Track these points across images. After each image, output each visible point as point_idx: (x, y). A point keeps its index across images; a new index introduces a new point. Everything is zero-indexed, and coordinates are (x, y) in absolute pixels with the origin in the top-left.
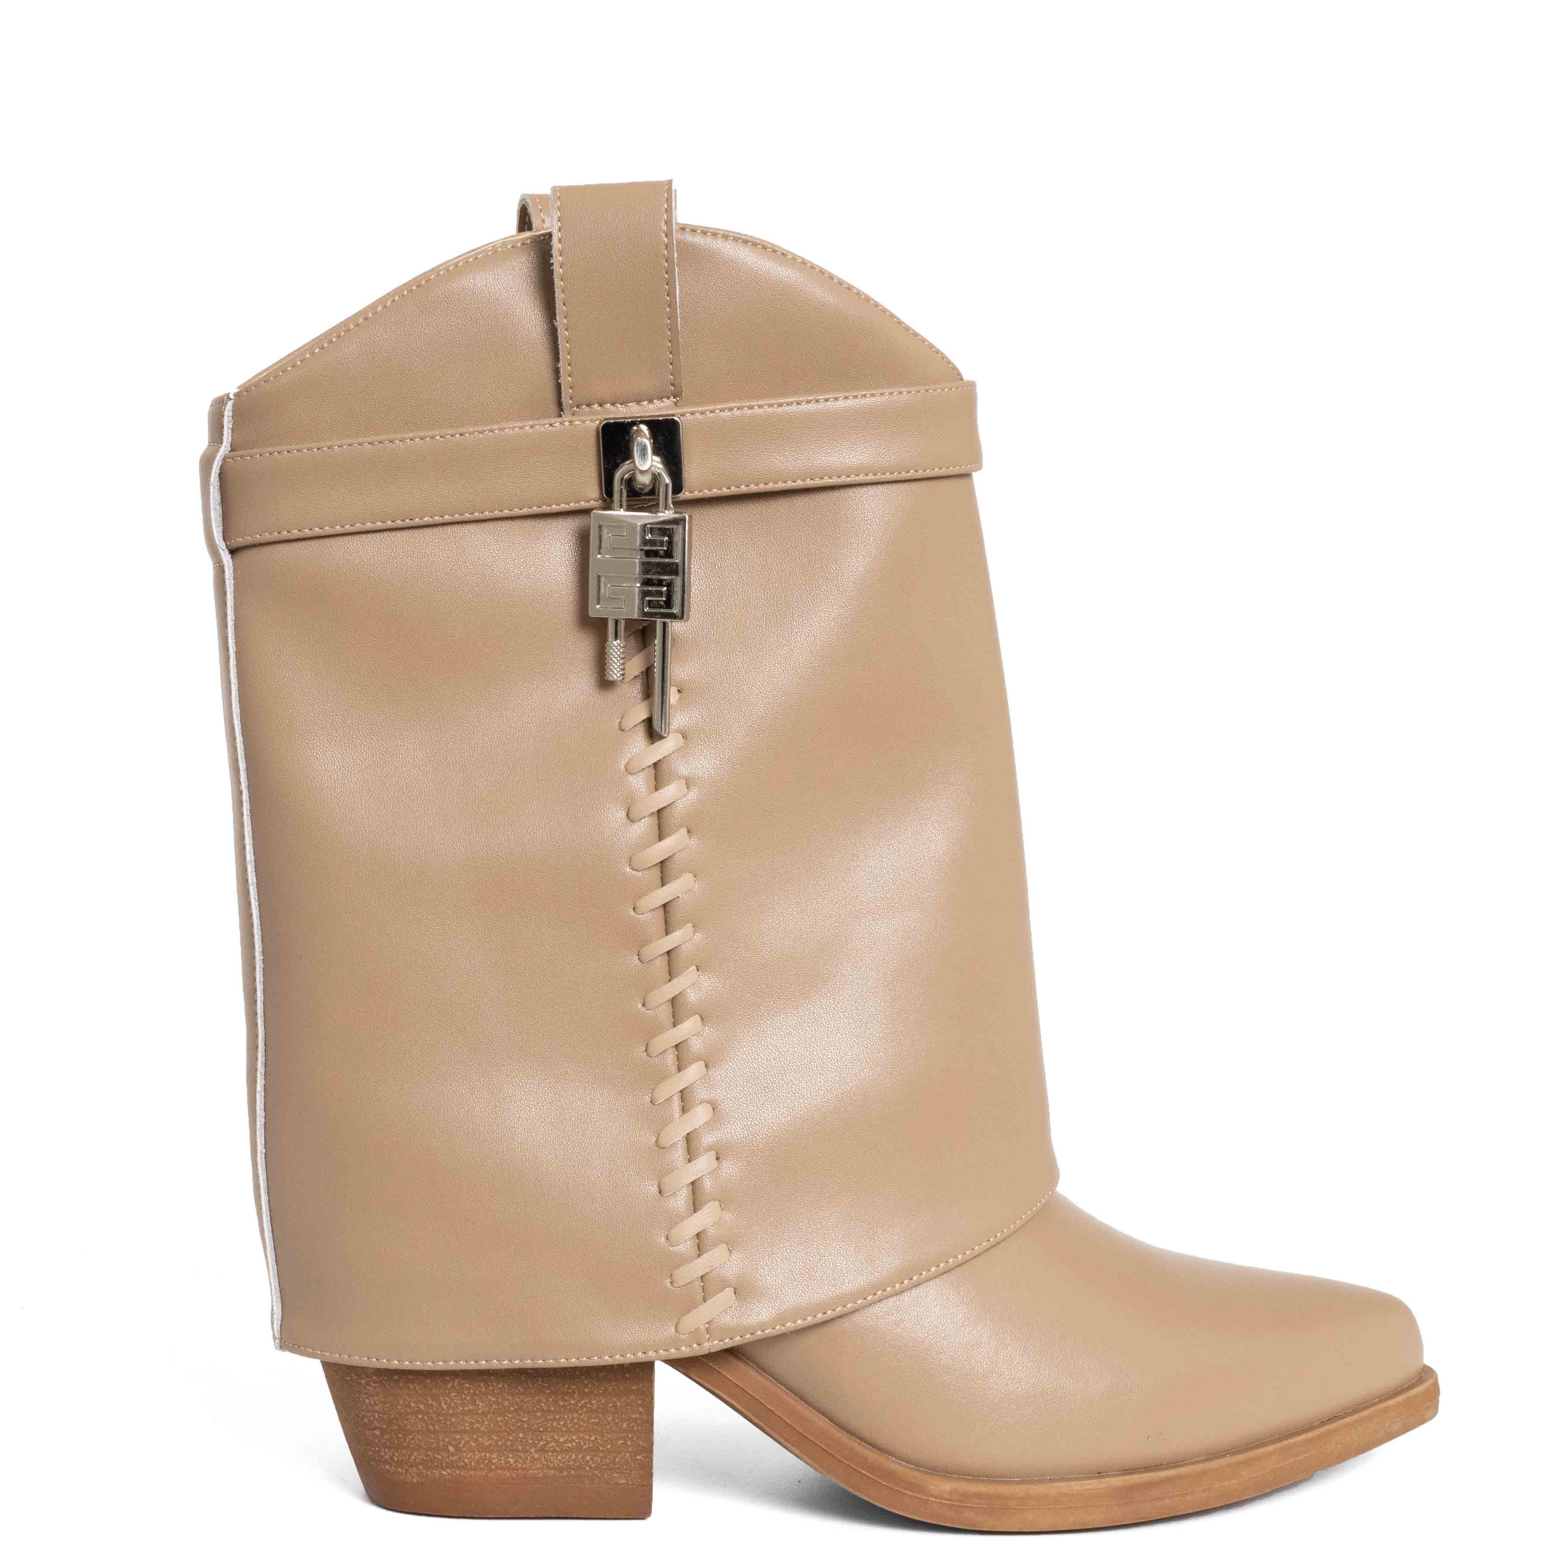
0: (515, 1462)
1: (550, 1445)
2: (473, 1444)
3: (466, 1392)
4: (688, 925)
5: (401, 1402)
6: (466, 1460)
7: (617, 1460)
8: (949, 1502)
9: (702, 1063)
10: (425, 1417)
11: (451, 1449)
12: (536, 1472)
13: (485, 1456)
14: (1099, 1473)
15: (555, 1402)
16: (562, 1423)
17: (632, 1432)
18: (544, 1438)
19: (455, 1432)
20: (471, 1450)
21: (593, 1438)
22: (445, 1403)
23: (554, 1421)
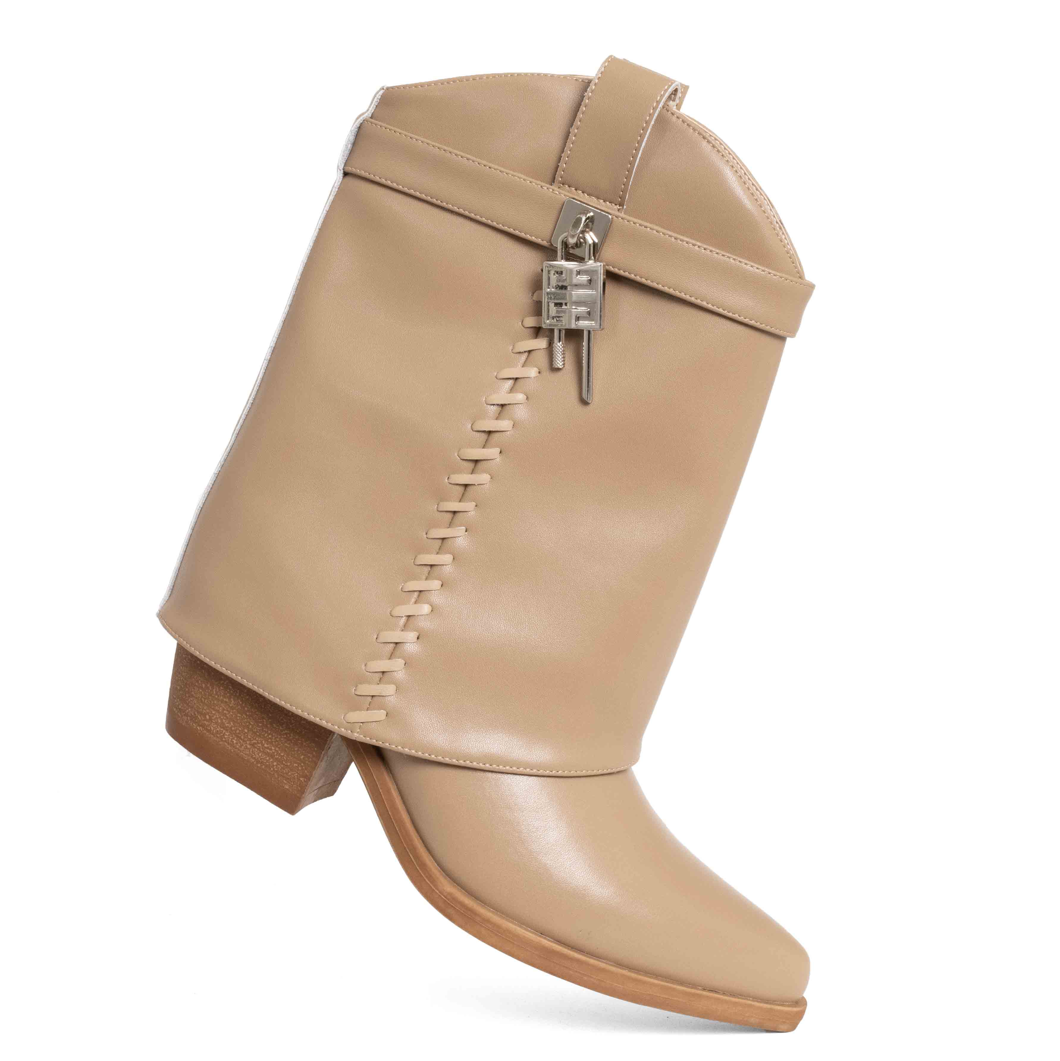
0: (236, 743)
1: (259, 745)
2: (219, 721)
3: (228, 690)
4: (473, 503)
5: (195, 677)
6: (212, 728)
7: (290, 774)
8: (444, 898)
9: (441, 583)
10: (203, 693)
11: (208, 717)
12: (244, 755)
13: (222, 731)
15: (271, 724)
16: (270, 736)
17: (304, 763)
18: (257, 739)
19: (214, 709)
20: (216, 723)
21: (282, 754)
22: (216, 691)
23: (266, 732)
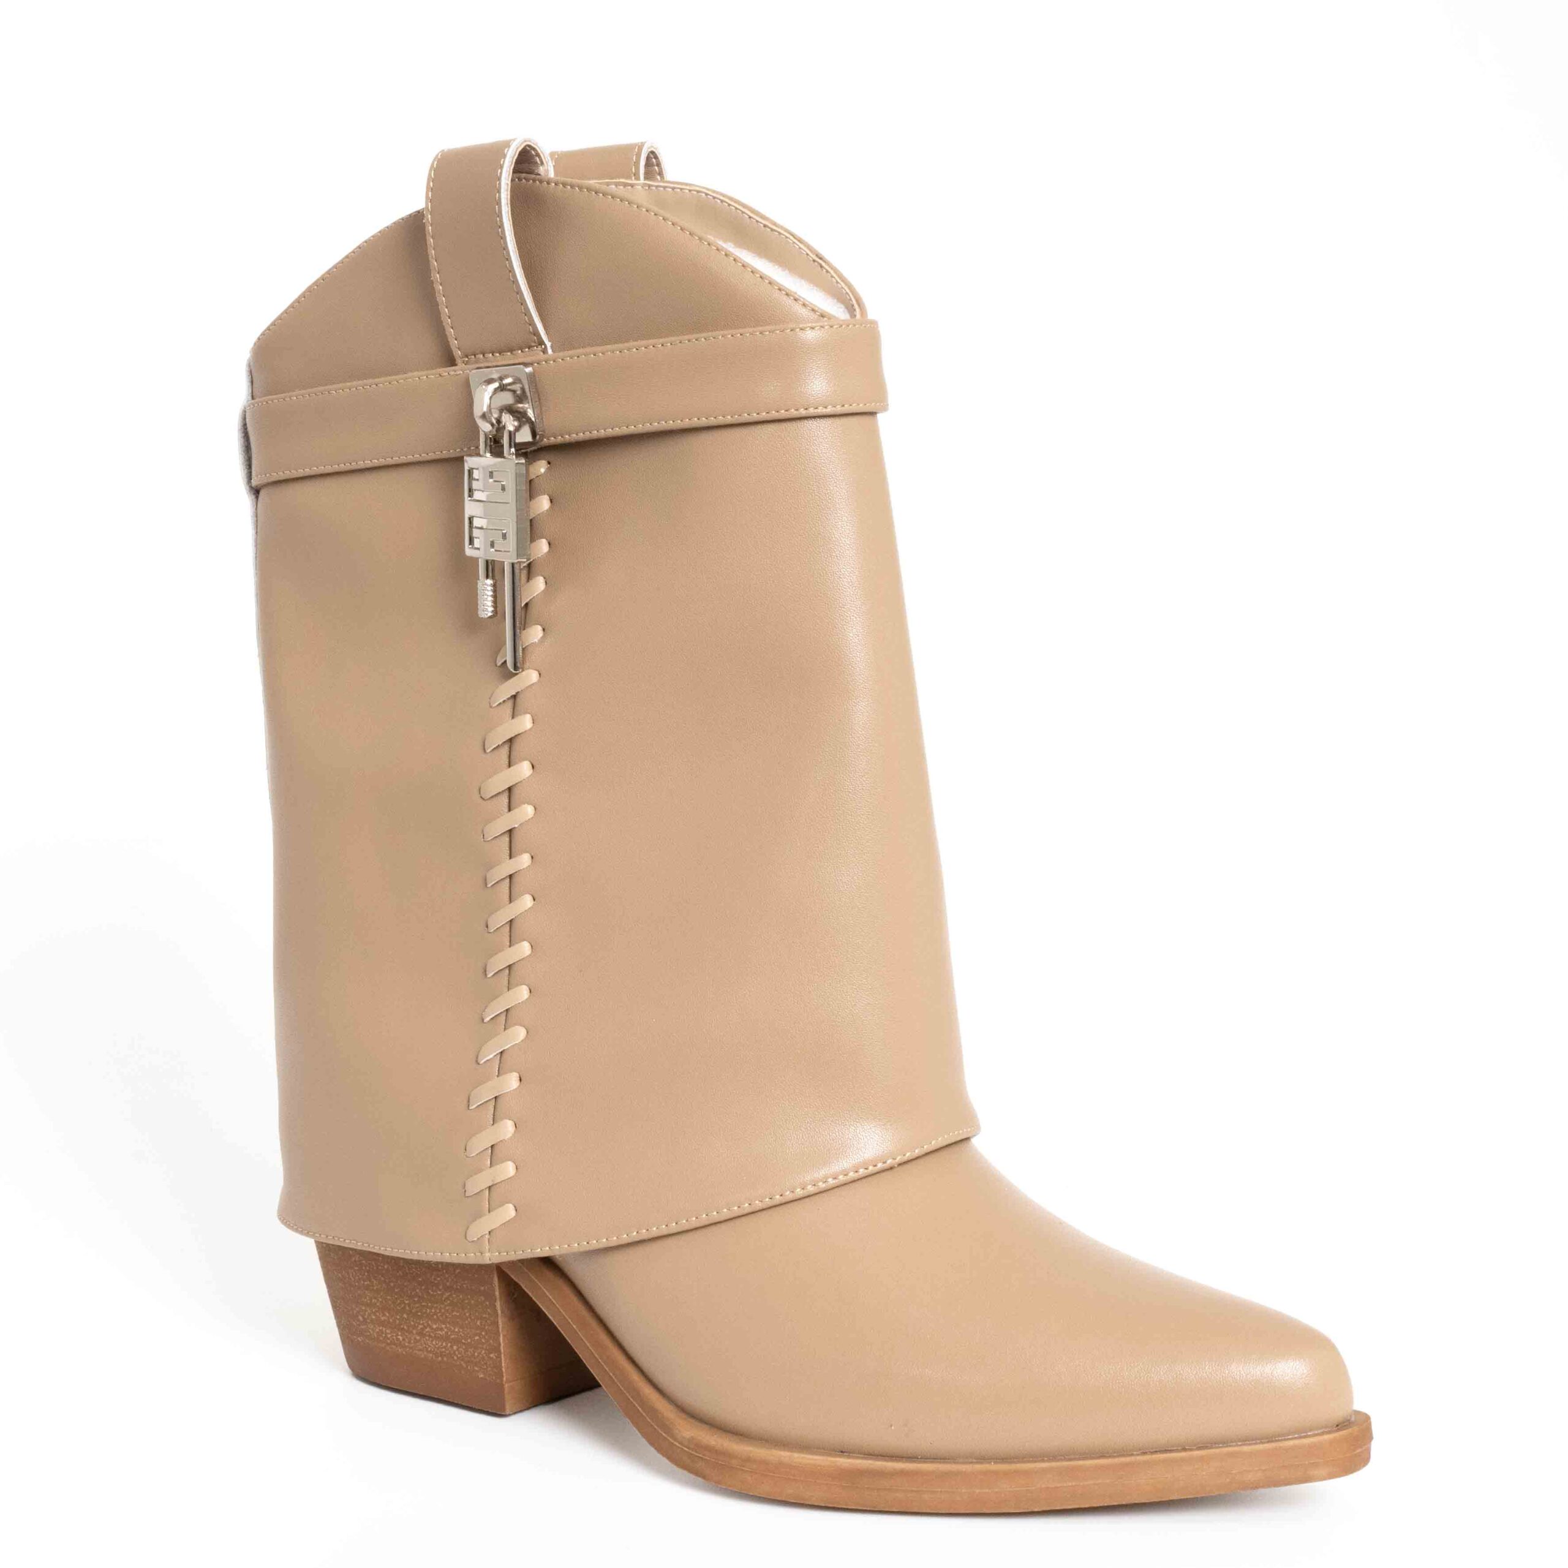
0: (403, 1340)
1: (427, 1330)
2: (374, 1318)
12: (419, 1353)
13: (382, 1329)
14: (842, 1452)
15: (427, 1292)
16: (433, 1311)
18: (422, 1322)
20: (372, 1322)
21: (457, 1330)
23: (427, 1307)
